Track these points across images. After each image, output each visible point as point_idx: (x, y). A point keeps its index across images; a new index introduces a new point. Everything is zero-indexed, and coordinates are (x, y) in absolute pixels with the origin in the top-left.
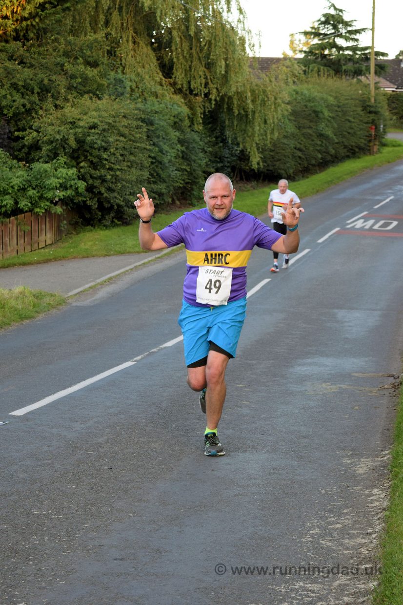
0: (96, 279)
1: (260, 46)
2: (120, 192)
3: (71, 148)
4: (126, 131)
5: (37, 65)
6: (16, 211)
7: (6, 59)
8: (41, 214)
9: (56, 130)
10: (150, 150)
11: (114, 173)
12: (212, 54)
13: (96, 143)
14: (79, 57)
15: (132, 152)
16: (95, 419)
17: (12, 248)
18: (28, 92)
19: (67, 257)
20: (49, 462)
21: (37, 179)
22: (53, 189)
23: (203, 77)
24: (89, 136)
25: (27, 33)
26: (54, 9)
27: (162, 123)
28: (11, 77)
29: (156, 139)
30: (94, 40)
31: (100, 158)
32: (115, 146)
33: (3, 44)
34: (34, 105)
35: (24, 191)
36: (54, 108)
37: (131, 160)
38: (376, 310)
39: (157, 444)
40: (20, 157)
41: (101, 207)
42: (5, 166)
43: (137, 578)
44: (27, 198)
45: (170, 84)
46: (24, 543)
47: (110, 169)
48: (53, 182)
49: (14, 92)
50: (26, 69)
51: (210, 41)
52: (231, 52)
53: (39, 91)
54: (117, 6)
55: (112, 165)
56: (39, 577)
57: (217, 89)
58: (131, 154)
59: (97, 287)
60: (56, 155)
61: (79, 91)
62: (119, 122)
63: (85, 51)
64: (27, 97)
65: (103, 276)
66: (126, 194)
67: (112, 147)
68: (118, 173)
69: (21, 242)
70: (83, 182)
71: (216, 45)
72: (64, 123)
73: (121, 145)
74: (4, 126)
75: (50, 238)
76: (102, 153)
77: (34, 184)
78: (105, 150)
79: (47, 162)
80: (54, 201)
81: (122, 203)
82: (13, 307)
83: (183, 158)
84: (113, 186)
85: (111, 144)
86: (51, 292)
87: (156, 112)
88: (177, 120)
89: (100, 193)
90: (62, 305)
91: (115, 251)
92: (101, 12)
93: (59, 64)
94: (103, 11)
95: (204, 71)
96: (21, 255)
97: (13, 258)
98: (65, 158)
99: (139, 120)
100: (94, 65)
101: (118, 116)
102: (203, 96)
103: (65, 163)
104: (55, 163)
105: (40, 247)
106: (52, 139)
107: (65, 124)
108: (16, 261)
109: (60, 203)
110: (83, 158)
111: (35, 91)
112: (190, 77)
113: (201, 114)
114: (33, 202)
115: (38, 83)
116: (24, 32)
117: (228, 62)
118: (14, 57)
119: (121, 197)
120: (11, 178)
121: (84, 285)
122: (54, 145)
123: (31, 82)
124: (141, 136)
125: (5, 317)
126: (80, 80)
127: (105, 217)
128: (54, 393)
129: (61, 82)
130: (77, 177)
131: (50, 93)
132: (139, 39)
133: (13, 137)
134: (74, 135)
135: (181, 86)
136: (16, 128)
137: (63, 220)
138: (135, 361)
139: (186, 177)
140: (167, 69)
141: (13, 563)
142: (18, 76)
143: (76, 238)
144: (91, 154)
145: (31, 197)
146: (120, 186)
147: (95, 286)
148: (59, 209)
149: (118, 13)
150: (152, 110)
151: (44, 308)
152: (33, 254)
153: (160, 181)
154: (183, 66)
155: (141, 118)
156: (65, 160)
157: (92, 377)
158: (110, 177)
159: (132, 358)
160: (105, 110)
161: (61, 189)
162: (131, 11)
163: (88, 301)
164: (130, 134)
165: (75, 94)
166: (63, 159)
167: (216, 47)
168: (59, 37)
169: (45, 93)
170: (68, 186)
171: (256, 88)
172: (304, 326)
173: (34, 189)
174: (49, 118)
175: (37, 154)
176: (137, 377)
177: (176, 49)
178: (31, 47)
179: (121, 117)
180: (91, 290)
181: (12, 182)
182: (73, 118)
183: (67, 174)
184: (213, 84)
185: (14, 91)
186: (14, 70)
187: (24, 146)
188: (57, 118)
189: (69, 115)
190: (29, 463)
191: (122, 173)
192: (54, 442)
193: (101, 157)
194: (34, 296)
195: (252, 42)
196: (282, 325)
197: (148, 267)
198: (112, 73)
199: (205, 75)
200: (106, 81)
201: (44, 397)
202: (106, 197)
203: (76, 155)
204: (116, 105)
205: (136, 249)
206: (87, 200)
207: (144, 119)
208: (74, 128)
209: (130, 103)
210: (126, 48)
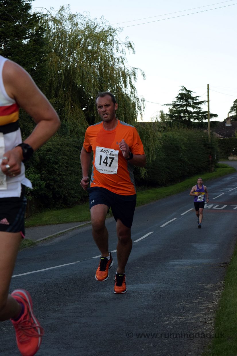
1: (144, 107)
2: (65, 188)
3: (37, 163)
4: (68, 153)
11: (62, 177)
13: (51, 160)
16: (55, 278)
19: (35, 225)
24: (47, 155)
32: (62, 162)
37: (72, 170)
38: (216, 243)
41: (54, 197)
47: (59, 175)
52: (127, 110)
54: (62, 86)
55: (61, 173)
58: (71, 166)
60: (28, 167)
62: (64, 148)
65: (56, 232)
66: (68, 189)
67: (60, 162)
68: (64, 177)
70: (44, 182)
73: (65, 161)
76: (55, 165)
78: (57, 163)
80: (27, 193)
81: (66, 194)
84: (61, 184)
85: (60, 160)
86: (26, 239)
89: (54, 188)
90: (33, 246)
91: (63, 221)
94: (54, 89)
99: (76, 147)
101: (63, 145)
103: (33, 172)
104: (28, 172)
109: (31, 194)
110: (43, 169)
117: (126, 116)
119: (66, 191)
121: (45, 236)
124: (77, 156)
127: (57, 203)
130: (40, 179)
132: (75, 104)
134: (38, 155)
137: (33, 204)
138: (76, 262)
143: (40, 215)
144: (48, 166)
146: (65, 185)
147: (52, 237)
148: (30, 198)
149: (62, 89)
155: (77, 146)
156: (34, 169)
157: (52, 267)
158: (59, 179)
160: (55, 142)
162: (70, 89)
163: (48, 244)
164: (70, 155)
166: (32, 169)
170: (35, 184)
171: (142, 130)
172: (174, 249)
176: (79, 266)
179: (65, 145)
180: (50, 239)
183: (35, 177)
191: (66, 177)
193: (54, 168)
195: (139, 105)
196: (161, 249)
197: (83, 228)
201: (25, 273)
202: (57, 191)
203: (39, 167)
204: (62, 139)
205: (75, 220)
206: (46, 193)
207: (79, 147)
208: (39, 152)
209: (70, 138)
210: (67, 109)
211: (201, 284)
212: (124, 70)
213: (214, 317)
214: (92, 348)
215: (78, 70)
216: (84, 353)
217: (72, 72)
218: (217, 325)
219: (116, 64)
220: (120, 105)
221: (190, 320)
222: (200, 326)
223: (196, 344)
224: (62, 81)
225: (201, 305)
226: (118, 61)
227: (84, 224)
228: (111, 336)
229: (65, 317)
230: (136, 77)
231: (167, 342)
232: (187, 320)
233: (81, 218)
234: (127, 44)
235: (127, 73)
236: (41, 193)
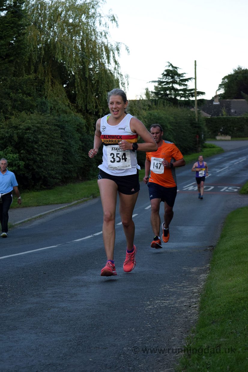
0: (32, 216)
1: (128, 84)
2: (45, 168)
3: (15, 141)
4: (48, 132)
9: (5, 131)
10: (63, 144)
11: (41, 157)
12: (99, 88)
13: (30, 139)
14: (19, 89)
16: (34, 261)
19: (14, 207)
23: (94, 102)
24: (26, 134)
26: (3, 61)
27: (70, 128)
29: (66, 138)
30: (28, 79)
31: (33, 148)
32: (42, 141)
36: (4, 119)
37: (52, 149)
38: (202, 226)
41: (34, 178)
43: (63, 302)
45: (75, 106)
47: (39, 154)
51: (98, 81)
52: (111, 87)
54: (41, 61)
55: (40, 152)
57: (103, 109)
58: (51, 146)
60: (6, 147)
61: (19, 109)
62: (44, 126)
63: (22, 86)
65: (35, 215)
66: (49, 170)
67: (40, 141)
68: (44, 157)
70: (23, 162)
71: (102, 83)
73: (46, 140)
76: (34, 145)
78: (36, 143)
79: (0, 150)
81: (46, 175)
83: (83, 150)
84: (41, 165)
85: (40, 139)
87: (67, 122)
88: (78, 127)
89: (33, 169)
91: (43, 203)
92: (32, 64)
93: (6, 93)
94: (33, 64)
95: (95, 99)
98: (11, 148)
99: (56, 126)
100: (29, 95)
101: (43, 123)
102: (94, 113)
103: (12, 151)
104: (6, 151)
106: (3, 137)
107: (11, 128)
110: (22, 148)
112: (86, 103)
113: (93, 125)
119: (46, 171)
122: (5, 140)
124: (57, 135)
127: (36, 184)
129: (9, 103)
130: (19, 159)
131: (2, 109)
132: (55, 80)
134: (17, 134)
135: (81, 108)
138: (57, 246)
139: (85, 162)
140: (72, 98)
144: (27, 146)
146: (45, 165)
147: (31, 219)
149: (42, 65)
150: (63, 120)
153: (69, 163)
154: (82, 96)
155: (57, 125)
156: (12, 149)
157: (31, 250)
158: (39, 159)
159: (55, 245)
160: (35, 120)
161: (9, 166)
162: (50, 64)
163: (27, 226)
164: (51, 134)
165: (17, 111)
166: (10, 148)
167: (102, 84)
168: (7, 77)
170: (14, 164)
174: (1, 125)
176: (59, 250)
177: (78, 86)
179: (45, 123)
180: (29, 221)
182: (16, 124)
183: (13, 157)
184: (100, 106)
188: (6, 124)
189: (13, 122)
191: (46, 157)
195: (123, 82)
196: (145, 232)
197: (63, 210)
198: (39, 99)
199: (96, 101)
200: (36, 103)
202: (37, 172)
203: (18, 146)
204: (42, 117)
205: (56, 202)
206: (25, 173)
207: (59, 125)
208: (17, 130)
209: (50, 116)
210: (47, 86)
211: (185, 267)
212: (107, 44)
213: (198, 301)
214: (72, 334)
215: (59, 44)
216: (63, 339)
217: (52, 47)
218: (201, 309)
219: (99, 38)
220: (103, 81)
221: (174, 304)
222: (184, 311)
223: (179, 329)
224: (42, 56)
225: (186, 289)
226: (101, 35)
227: (64, 206)
228: (92, 321)
229: (44, 301)
230: (120, 52)
231: (149, 326)
232: (171, 305)
233: (62, 199)
234: (110, 17)
235: (111, 48)
236: (20, 174)
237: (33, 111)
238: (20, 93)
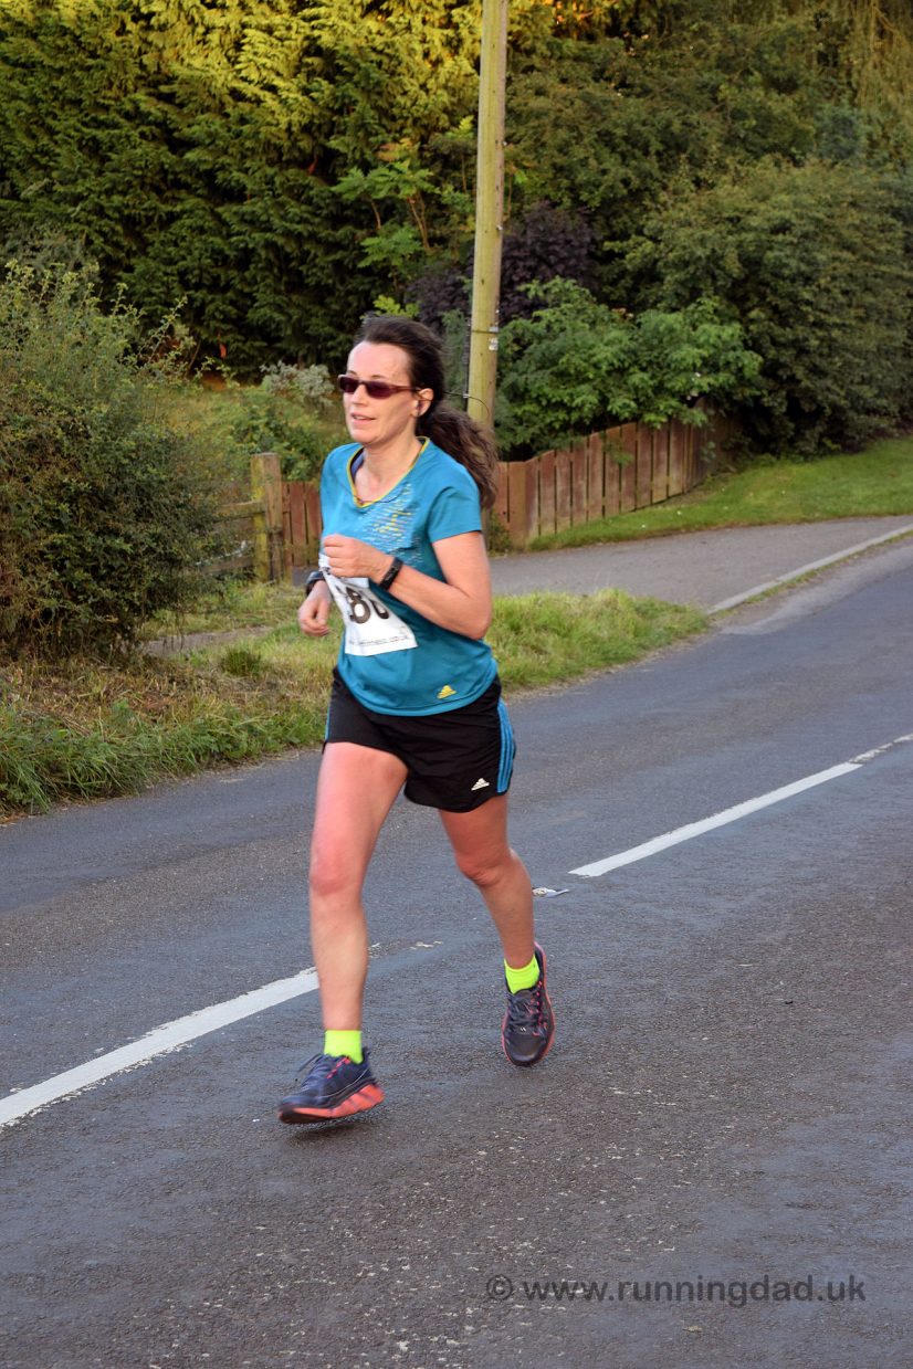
0: (778, 575)
2: (839, 376)
3: (730, 276)
4: (856, 238)
5: (657, 89)
6: (603, 420)
7: (589, 78)
8: (659, 427)
9: (696, 237)
11: (826, 334)
13: (786, 265)
14: (752, 69)
15: (869, 285)
16: (762, 892)
17: (592, 502)
18: (636, 151)
19: (712, 524)
20: (653, 981)
21: (651, 349)
22: (685, 370)
24: (771, 248)
25: (637, 18)
28: (599, 118)
30: (788, 31)
31: (795, 300)
32: (831, 272)
33: (584, 44)
34: (649, 181)
35: (622, 375)
36: (693, 187)
37: (867, 304)
39: (899, 953)
40: (614, 297)
41: (794, 411)
42: (582, 317)
43: (838, 1249)
44: (628, 391)
46: (588, 1159)
47: (818, 324)
48: (688, 354)
49: (605, 153)
50: (631, 100)
53: (661, 148)
55: (823, 316)
56: (619, 1235)
58: (867, 289)
59: (781, 593)
60: (695, 294)
61: (751, 148)
62: (841, 217)
63: (766, 56)
64: (633, 163)
65: (796, 568)
66: (852, 382)
67: (824, 273)
68: (836, 333)
69: (613, 488)
70: (755, 355)
72: (714, 219)
73: (843, 269)
74: (581, 227)
75: (678, 482)
76: (800, 288)
77: (644, 358)
78: (808, 280)
79: (674, 310)
80: (689, 398)
81: (843, 402)
82: (591, 634)
84: (822, 363)
85: (822, 268)
86: (676, 603)
89: (793, 379)
90: (699, 633)
91: (827, 512)
93: (705, 86)
96: (613, 519)
97: (596, 524)
98: (715, 301)
99: (887, 212)
100: (787, 86)
101: (839, 204)
103: (716, 311)
104: (693, 312)
105: (655, 500)
106: (687, 257)
107: (717, 223)
108: (600, 530)
109: (701, 401)
110: (756, 300)
111: (652, 150)
114: (642, 400)
115: (659, 131)
116: (631, 15)
118: (607, 74)
119: (842, 387)
120: (593, 346)
121: (751, 588)
122: (692, 272)
123: (643, 129)
124: (889, 248)
125: (570, 655)
126: (754, 123)
127: (803, 435)
128: (671, 829)
129: (711, 128)
130: (740, 343)
131: (685, 152)
132: (894, 25)
133: (599, 253)
134: (740, 245)
136: (607, 233)
137: (709, 440)
138: (859, 762)
141: (562, 1200)
142: (614, 115)
143: (735, 481)
144: (775, 291)
145: (636, 389)
146: (839, 364)
147: (775, 590)
148: (698, 416)
151: (659, 638)
152: (640, 517)
155: (892, 207)
156: (715, 305)
157: (758, 795)
158: (817, 343)
159: (853, 756)
160: (809, 191)
161: (705, 370)
163: (758, 624)
164: (867, 245)
165: (742, 154)
166: (712, 303)
168: (708, 24)
169: (673, 152)
170: (721, 363)
173: (643, 370)
174: (681, 210)
175: (654, 290)
176: (863, 799)
178: (645, 48)
179: (845, 204)
180: (767, 599)
181: (594, 355)
182: (736, 209)
183: (719, 337)
185: (607, 150)
186: (605, 102)
187: (623, 273)
188: (700, 209)
189: (726, 202)
190: (608, 982)
191: (844, 332)
192: (665, 938)
193: (797, 296)
194: (637, 610)
197: (898, 548)
198: (827, 105)
200: (813, 124)
201: (649, 837)
202: (808, 389)
203: (740, 292)
204: (834, 179)
205: (874, 508)
206: (763, 396)
207: (900, 209)
208: (738, 232)
209: (868, 173)
210: (863, 47)
227: (904, 530)
233: (894, 498)
236: (745, 399)
237: (804, 154)
238: (756, 84)
